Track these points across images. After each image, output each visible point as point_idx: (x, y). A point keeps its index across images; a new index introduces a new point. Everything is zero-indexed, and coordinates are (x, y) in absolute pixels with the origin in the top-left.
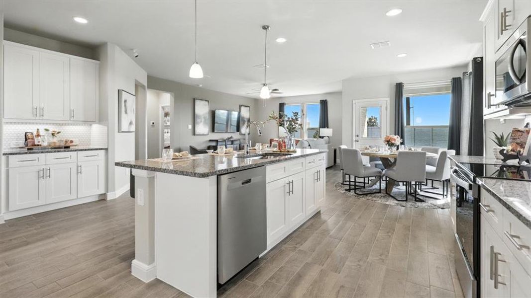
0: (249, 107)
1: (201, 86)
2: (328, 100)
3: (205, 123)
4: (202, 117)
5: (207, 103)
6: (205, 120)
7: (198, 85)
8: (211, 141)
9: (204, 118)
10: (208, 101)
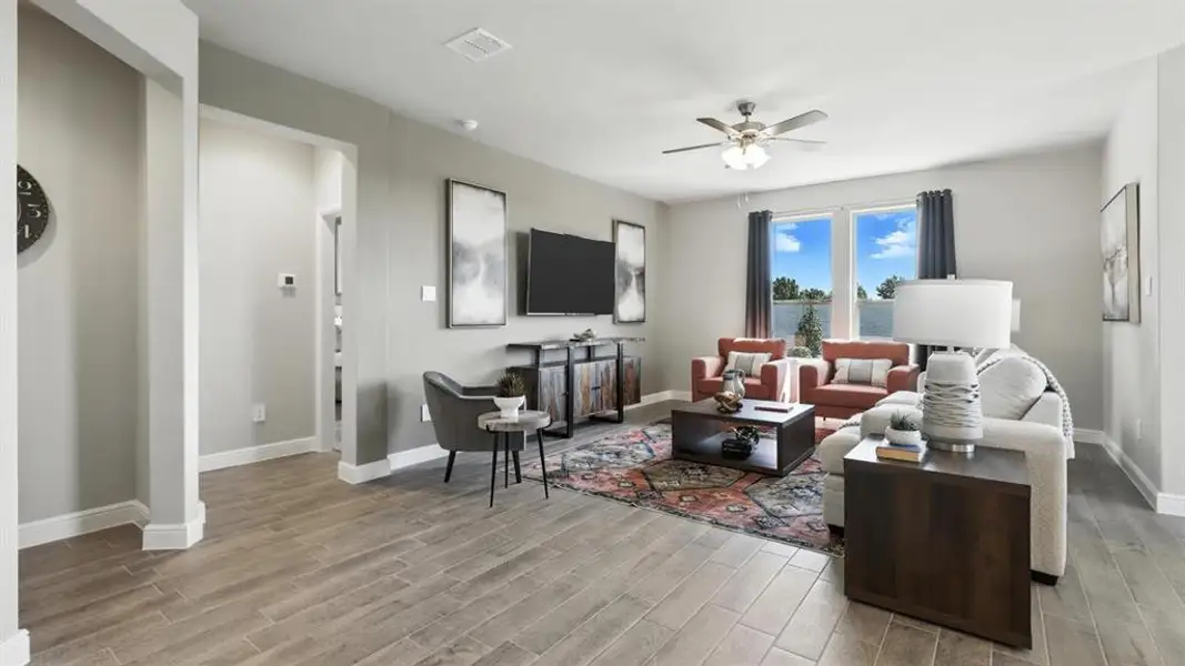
0: (643, 228)
1: (473, 125)
2: (955, 192)
3: (490, 278)
4: (481, 257)
5: (498, 201)
6: (491, 268)
7: (461, 123)
8: (512, 348)
9: (488, 258)
10: (503, 195)
